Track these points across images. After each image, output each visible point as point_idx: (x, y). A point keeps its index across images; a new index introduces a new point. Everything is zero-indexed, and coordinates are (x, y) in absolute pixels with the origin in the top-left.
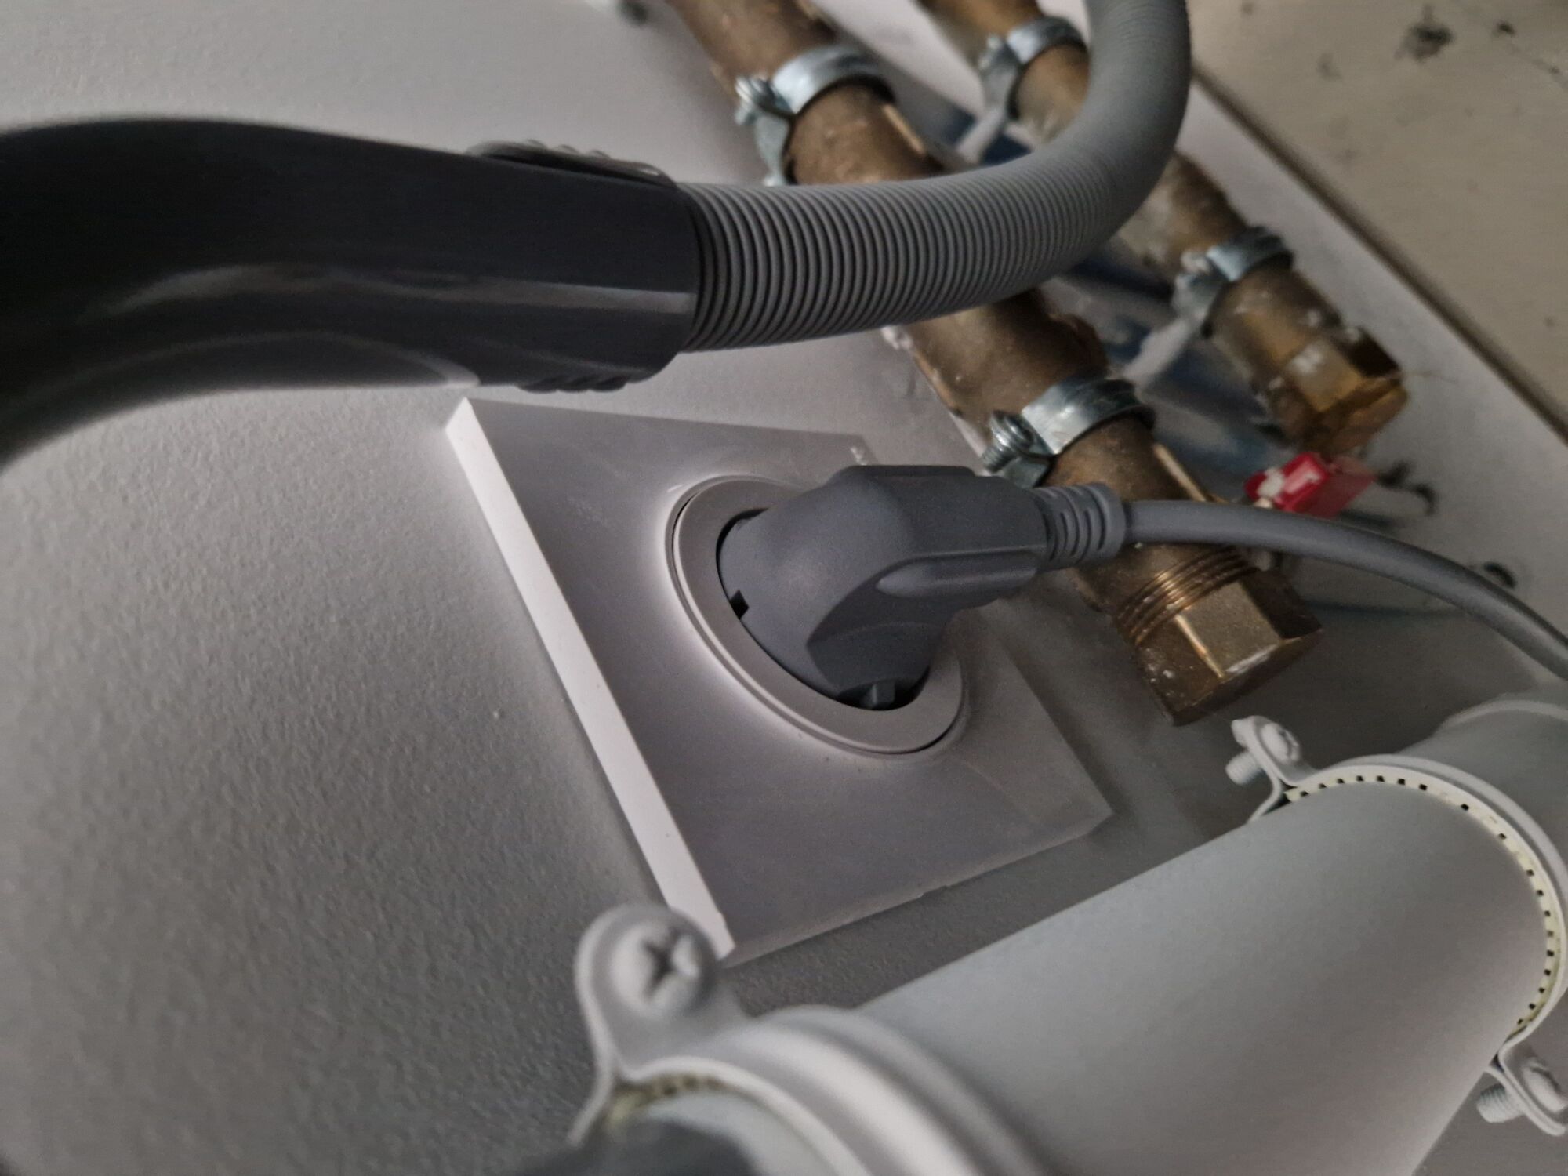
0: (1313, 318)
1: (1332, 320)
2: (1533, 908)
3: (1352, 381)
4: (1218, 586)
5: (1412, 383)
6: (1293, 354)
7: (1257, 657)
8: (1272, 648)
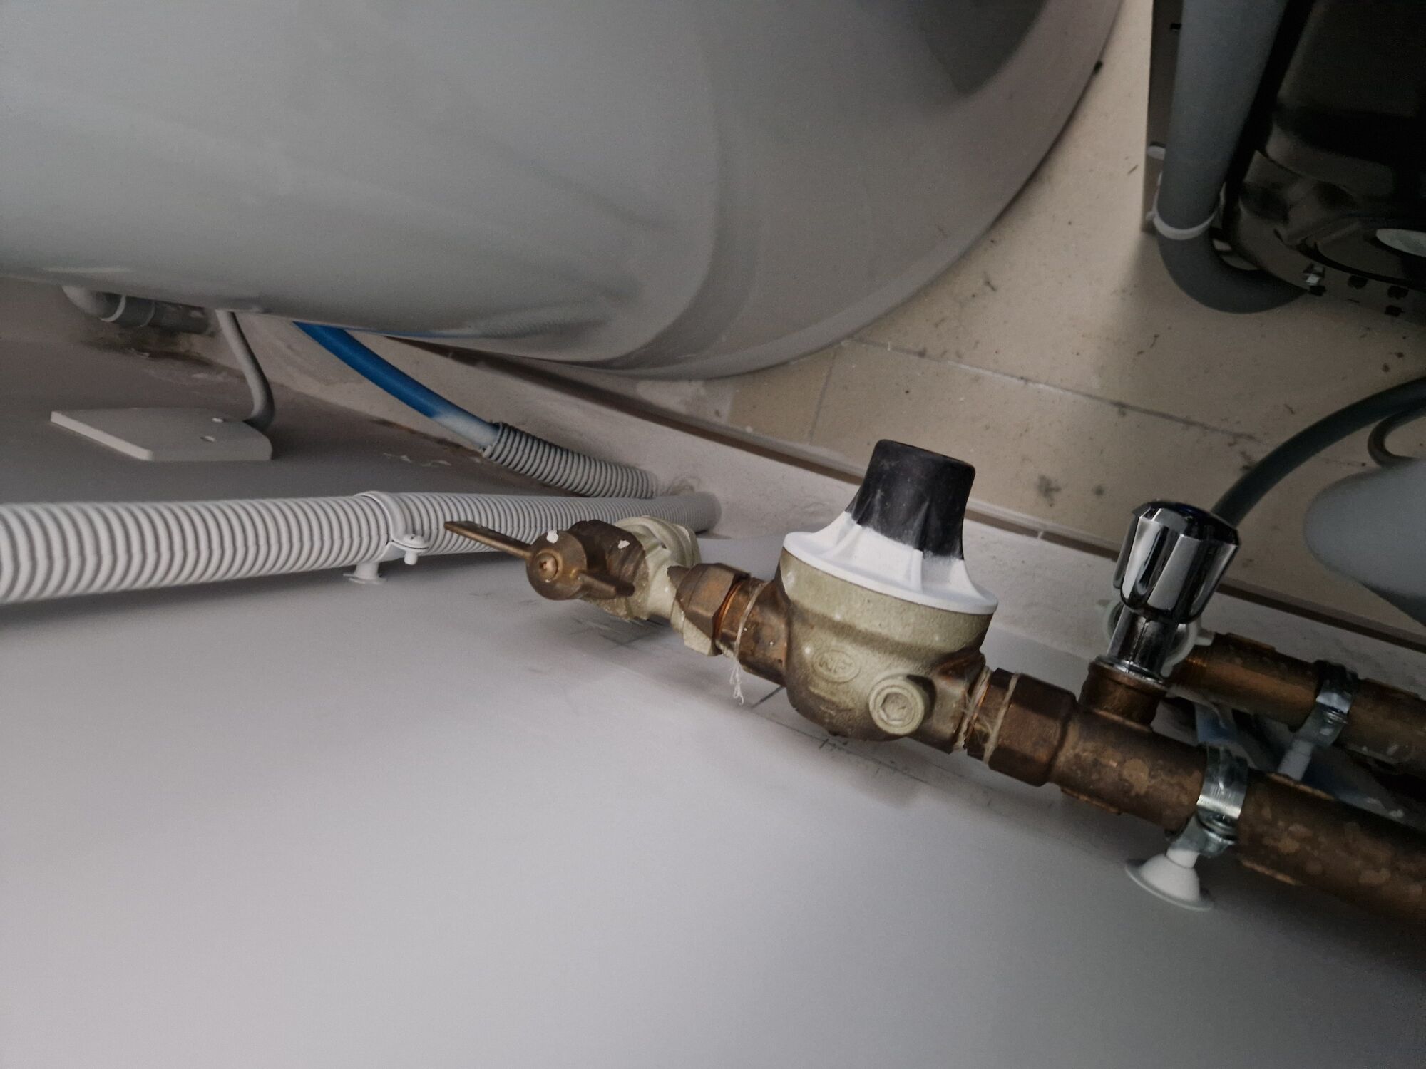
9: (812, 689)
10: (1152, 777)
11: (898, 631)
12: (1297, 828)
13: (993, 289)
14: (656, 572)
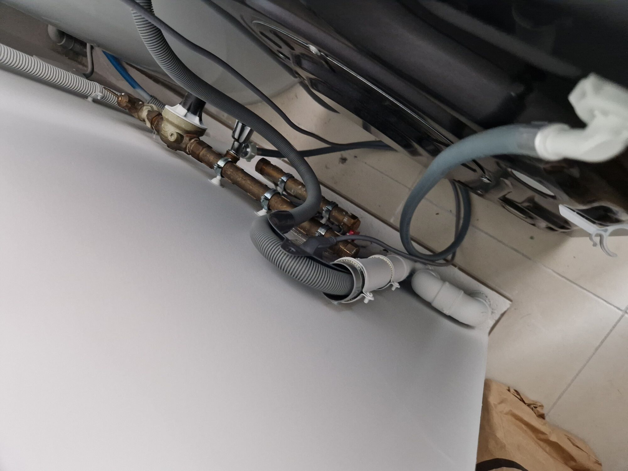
0: (344, 213)
1: (347, 213)
2: (388, 265)
3: (352, 221)
4: (347, 245)
5: (360, 220)
6: (343, 219)
7: (354, 251)
8: (356, 249)
9: (162, 133)
10: (213, 159)
11: (176, 122)
12: (231, 170)
13: (297, 98)
14: (145, 110)
